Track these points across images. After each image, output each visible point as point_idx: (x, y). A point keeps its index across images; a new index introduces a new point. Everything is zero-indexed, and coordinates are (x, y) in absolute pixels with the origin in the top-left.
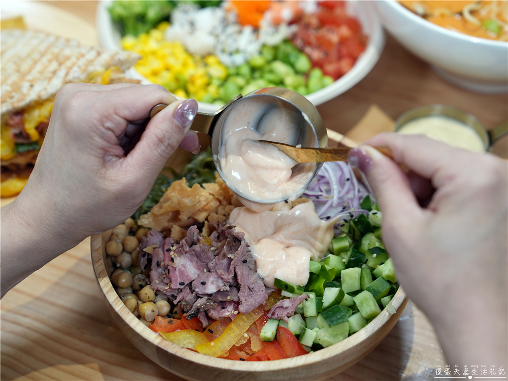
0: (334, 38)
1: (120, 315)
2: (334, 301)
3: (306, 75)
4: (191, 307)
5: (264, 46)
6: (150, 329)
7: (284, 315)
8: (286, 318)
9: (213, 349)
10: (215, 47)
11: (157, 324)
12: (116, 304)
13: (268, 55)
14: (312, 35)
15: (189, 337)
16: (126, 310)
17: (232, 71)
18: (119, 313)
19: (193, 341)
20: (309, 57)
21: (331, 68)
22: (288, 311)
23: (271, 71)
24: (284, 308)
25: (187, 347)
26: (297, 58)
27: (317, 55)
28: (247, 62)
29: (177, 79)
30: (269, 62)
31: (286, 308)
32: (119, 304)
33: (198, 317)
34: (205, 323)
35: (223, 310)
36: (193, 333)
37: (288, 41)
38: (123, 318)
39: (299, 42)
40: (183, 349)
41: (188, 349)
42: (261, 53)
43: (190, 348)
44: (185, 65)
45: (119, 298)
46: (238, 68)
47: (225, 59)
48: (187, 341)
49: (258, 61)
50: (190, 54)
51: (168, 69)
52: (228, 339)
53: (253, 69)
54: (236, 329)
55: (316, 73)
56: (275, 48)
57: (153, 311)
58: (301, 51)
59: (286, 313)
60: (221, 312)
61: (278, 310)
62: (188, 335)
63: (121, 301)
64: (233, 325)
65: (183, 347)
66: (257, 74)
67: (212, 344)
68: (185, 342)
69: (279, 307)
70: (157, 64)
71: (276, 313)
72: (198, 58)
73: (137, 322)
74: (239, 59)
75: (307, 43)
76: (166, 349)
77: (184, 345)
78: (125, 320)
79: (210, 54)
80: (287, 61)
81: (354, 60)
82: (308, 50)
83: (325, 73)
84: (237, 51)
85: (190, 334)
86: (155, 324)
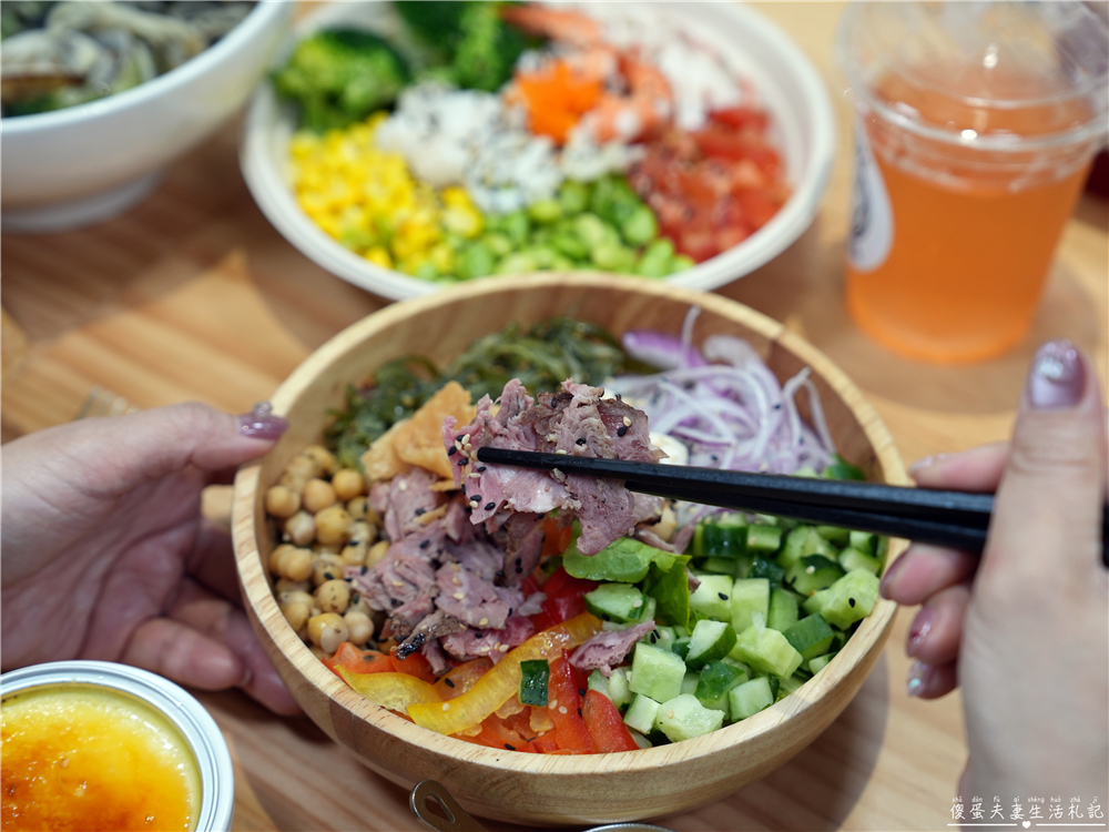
0: (720, 184)
1: (268, 630)
2: (711, 648)
3: (641, 249)
4: (411, 632)
5: (566, 182)
6: (322, 665)
7: (602, 661)
8: (607, 668)
9: (446, 716)
10: (466, 171)
11: (340, 659)
12: (264, 607)
13: (573, 200)
14: (675, 171)
15: (400, 689)
16: (282, 621)
17: (493, 223)
18: (265, 625)
19: (407, 698)
20: (657, 215)
21: (695, 241)
22: (612, 654)
23: (573, 235)
24: (604, 648)
25: (393, 708)
26: (632, 213)
27: (673, 212)
28: (525, 209)
29: (375, 226)
30: (571, 216)
31: (610, 648)
32: (268, 608)
33: (423, 653)
34: (437, 665)
35: (478, 641)
36: (410, 682)
37: (621, 177)
38: (272, 636)
39: (642, 182)
40: (383, 711)
41: (393, 711)
42: (558, 194)
43: (398, 710)
44: (396, 198)
45: (272, 598)
46: (505, 217)
47: (482, 197)
48: (394, 695)
49: (547, 209)
50: (413, 178)
51: (361, 204)
52: (481, 701)
53: (535, 226)
54: (500, 682)
55: (664, 249)
56: (590, 186)
57: (338, 631)
58: (644, 200)
59: (607, 658)
60: (473, 643)
61: (592, 650)
62: (399, 685)
63: (274, 603)
64: (493, 674)
65: (383, 708)
66: (541, 236)
67: (445, 706)
68: (389, 698)
69: (595, 646)
70: (342, 192)
71: (588, 656)
72: (427, 189)
73: (300, 648)
74: (508, 201)
75: (660, 187)
76: (348, 708)
77: (386, 702)
78: (275, 641)
79: (454, 184)
80: (610, 218)
81: (750, 229)
82: (658, 200)
83: (680, 250)
84: (510, 184)
85: (403, 682)
86: (336, 657)
